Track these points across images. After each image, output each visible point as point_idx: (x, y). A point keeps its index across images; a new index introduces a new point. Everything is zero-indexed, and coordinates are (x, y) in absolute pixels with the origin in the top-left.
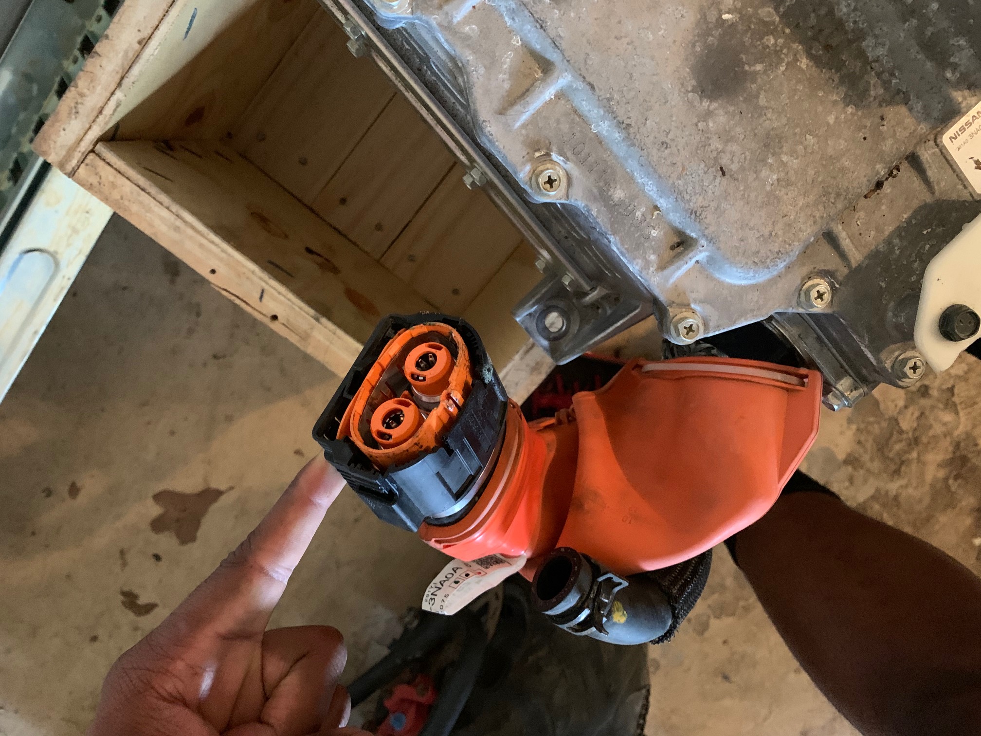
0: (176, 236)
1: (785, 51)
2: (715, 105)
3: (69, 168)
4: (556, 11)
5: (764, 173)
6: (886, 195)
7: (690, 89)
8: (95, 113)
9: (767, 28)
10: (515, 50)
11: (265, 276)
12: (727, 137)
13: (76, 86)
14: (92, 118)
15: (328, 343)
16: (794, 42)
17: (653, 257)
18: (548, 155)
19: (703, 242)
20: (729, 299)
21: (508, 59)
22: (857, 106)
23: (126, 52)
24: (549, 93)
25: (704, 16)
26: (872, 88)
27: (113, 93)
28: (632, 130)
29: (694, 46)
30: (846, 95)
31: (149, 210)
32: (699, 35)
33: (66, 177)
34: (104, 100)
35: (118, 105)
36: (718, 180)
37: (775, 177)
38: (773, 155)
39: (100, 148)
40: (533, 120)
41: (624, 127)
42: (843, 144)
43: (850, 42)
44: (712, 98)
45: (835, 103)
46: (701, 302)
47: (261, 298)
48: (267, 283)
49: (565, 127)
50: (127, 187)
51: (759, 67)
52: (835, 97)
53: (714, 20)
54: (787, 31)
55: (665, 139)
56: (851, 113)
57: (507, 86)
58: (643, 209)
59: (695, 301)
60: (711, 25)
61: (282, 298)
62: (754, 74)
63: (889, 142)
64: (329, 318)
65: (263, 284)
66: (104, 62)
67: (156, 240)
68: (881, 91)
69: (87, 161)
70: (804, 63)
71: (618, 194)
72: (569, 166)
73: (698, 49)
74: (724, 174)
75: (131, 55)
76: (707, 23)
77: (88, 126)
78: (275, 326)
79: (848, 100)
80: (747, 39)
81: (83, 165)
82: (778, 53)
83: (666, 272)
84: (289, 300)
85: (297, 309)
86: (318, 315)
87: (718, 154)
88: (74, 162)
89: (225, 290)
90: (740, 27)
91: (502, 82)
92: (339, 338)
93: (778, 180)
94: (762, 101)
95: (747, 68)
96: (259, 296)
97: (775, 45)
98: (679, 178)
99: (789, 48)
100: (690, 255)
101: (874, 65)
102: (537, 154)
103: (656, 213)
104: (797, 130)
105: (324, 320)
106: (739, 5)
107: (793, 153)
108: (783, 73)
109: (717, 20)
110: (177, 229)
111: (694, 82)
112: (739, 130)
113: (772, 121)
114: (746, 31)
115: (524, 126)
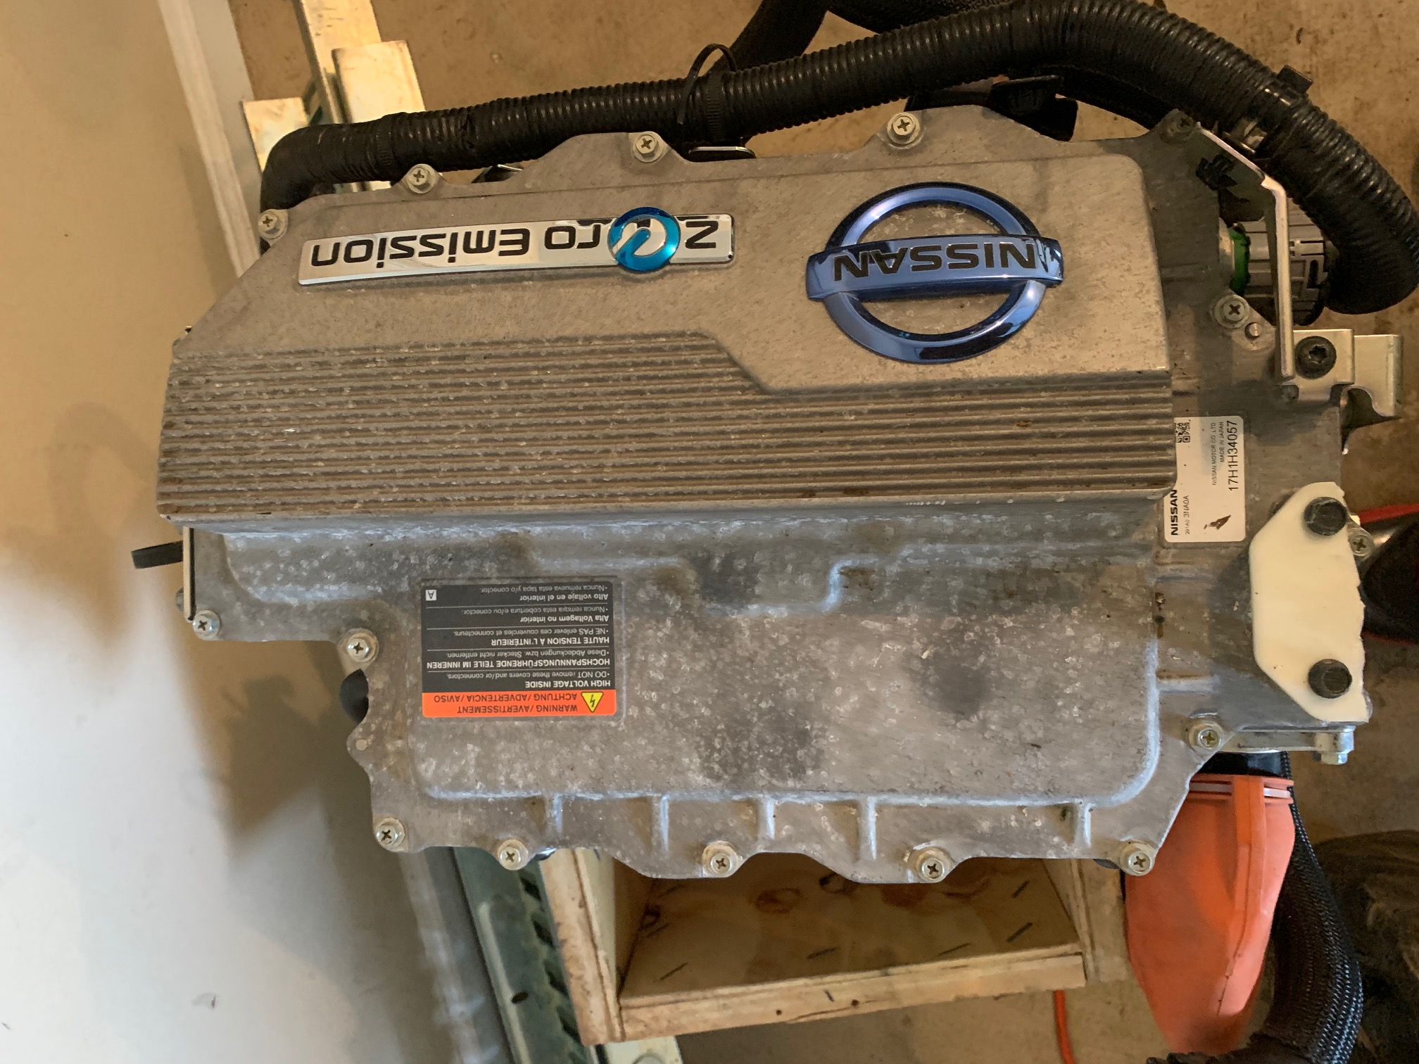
0: (730, 1012)
1: (987, 630)
2: (981, 714)
3: (618, 1034)
4: (823, 772)
5: (1066, 715)
6: (1173, 620)
7: (953, 722)
8: (599, 980)
9: (959, 631)
10: (824, 813)
11: (817, 980)
12: (1010, 723)
13: (571, 975)
14: (600, 987)
15: (913, 985)
16: (987, 618)
17: (1056, 839)
18: (913, 852)
19: (1077, 801)
20: (1144, 809)
21: (825, 823)
22: (1077, 604)
23: (579, 922)
24: (872, 816)
25: (911, 671)
26: (1073, 582)
27: (597, 957)
28: (947, 789)
29: (926, 695)
30: (1062, 607)
31: (694, 1012)
32: (922, 686)
33: (623, 1044)
34: (595, 967)
35: (607, 962)
36: (1039, 754)
37: (1076, 709)
38: (1057, 697)
39: (623, 1002)
40: (880, 839)
41: (942, 790)
42: (1097, 638)
43: (1022, 576)
44: (975, 710)
45: (1060, 620)
46: (1126, 833)
47: (831, 998)
48: (823, 984)
49: (904, 823)
50: (664, 1011)
51: (982, 659)
52: (1055, 617)
53: (920, 666)
54: (974, 617)
55: (974, 769)
56: (1079, 613)
57: (842, 839)
58: (1013, 817)
59: (1121, 836)
60: (922, 671)
61: (845, 984)
62: (985, 668)
63: (1129, 598)
64: (894, 964)
65: (822, 987)
66: (572, 941)
67: (719, 1028)
68: (1081, 577)
69: (625, 1018)
70: (1008, 622)
71: (985, 826)
72: (933, 843)
73: (931, 694)
74: (1039, 747)
75: (584, 920)
76: (917, 673)
77: (602, 995)
78: (864, 1009)
79: (1066, 609)
80: (955, 652)
81: (625, 1025)
82: (983, 636)
83: (1077, 838)
84: (851, 980)
85: (863, 981)
86: (883, 971)
87: (1020, 739)
88: (617, 1028)
89: (802, 1017)
90: (942, 651)
91: (837, 839)
92: (917, 972)
93: (1080, 708)
94: (1009, 674)
95: (975, 668)
96: (827, 999)
97: (976, 634)
98: (1012, 782)
99: (988, 625)
100: (1080, 815)
101: (1056, 569)
102: (906, 859)
103: (1024, 811)
104: (1055, 665)
105: (892, 970)
106: (925, 640)
107: (1070, 682)
108: (1002, 643)
109: (922, 664)
110: (725, 1007)
111: (952, 715)
112: (1016, 709)
113: (1030, 682)
114: (948, 649)
115: (879, 852)
